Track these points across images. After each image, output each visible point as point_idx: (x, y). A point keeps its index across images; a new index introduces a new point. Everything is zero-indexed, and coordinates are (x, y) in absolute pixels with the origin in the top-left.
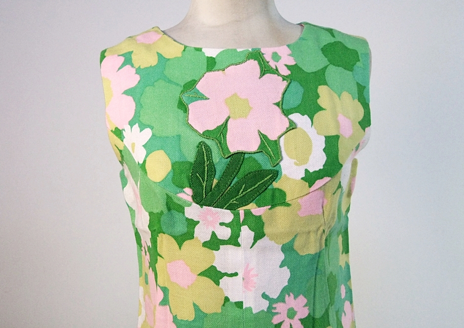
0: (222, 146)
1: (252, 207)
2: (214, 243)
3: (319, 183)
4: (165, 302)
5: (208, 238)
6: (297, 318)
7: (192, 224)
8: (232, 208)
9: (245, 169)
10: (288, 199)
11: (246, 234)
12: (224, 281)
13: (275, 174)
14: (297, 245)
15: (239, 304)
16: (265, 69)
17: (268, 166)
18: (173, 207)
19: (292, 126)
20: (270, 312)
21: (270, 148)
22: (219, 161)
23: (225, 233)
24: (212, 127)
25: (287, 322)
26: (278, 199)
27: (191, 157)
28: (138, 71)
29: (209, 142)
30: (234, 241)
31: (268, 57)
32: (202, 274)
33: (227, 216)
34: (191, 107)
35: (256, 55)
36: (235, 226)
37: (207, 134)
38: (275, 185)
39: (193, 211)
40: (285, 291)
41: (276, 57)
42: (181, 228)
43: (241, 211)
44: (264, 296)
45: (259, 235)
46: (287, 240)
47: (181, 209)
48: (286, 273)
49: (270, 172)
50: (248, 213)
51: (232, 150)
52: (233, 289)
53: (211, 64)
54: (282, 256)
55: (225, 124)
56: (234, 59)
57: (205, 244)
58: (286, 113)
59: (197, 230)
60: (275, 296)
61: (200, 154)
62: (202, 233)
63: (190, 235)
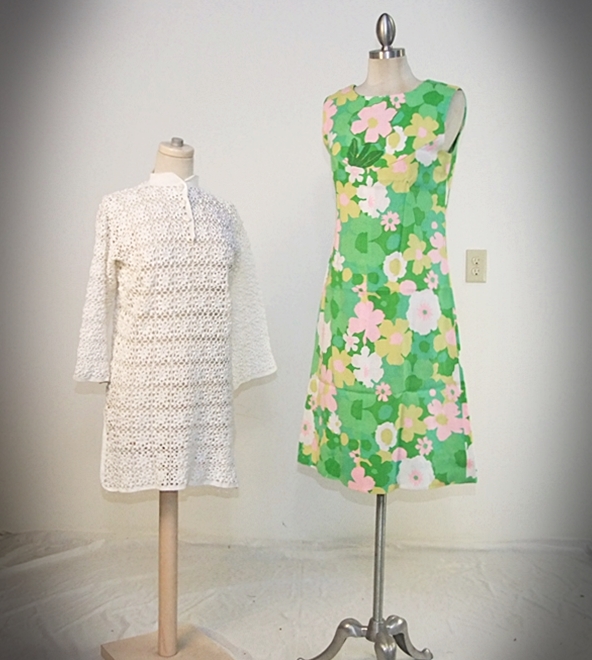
0: (363, 140)
1: (372, 167)
2: (356, 184)
3: (401, 157)
4: (339, 217)
5: (354, 181)
6: (393, 223)
7: (348, 174)
8: (364, 167)
9: (370, 150)
10: (388, 164)
11: (369, 179)
12: (361, 202)
13: (382, 153)
14: (393, 187)
15: (366, 214)
16: (389, 105)
17: (379, 148)
18: (342, 167)
19: (393, 131)
20: (380, 219)
21: (382, 140)
22: (361, 148)
23: (360, 179)
24: (360, 132)
25: (388, 224)
26: (384, 164)
27: (349, 145)
28: (338, 107)
29: (357, 138)
30: (364, 183)
31: (392, 100)
32: (352, 199)
33: (362, 171)
34: (353, 124)
35: (387, 99)
36: (365, 176)
37: (358, 135)
38: (383, 157)
39: (348, 169)
40: (388, 209)
41: (396, 99)
42: (344, 178)
43: (368, 169)
44: (378, 211)
45: (375, 181)
46: (389, 184)
47: (343, 168)
48: (388, 200)
49: (378, 152)
50: (371, 170)
51: (366, 141)
52: (364, 206)
53: (367, 103)
54: (386, 192)
55: (365, 132)
56: (376, 101)
57: (353, 185)
58: (392, 126)
59: (350, 177)
60: (383, 211)
61: (352, 144)
62: (352, 180)
63: (347, 180)
